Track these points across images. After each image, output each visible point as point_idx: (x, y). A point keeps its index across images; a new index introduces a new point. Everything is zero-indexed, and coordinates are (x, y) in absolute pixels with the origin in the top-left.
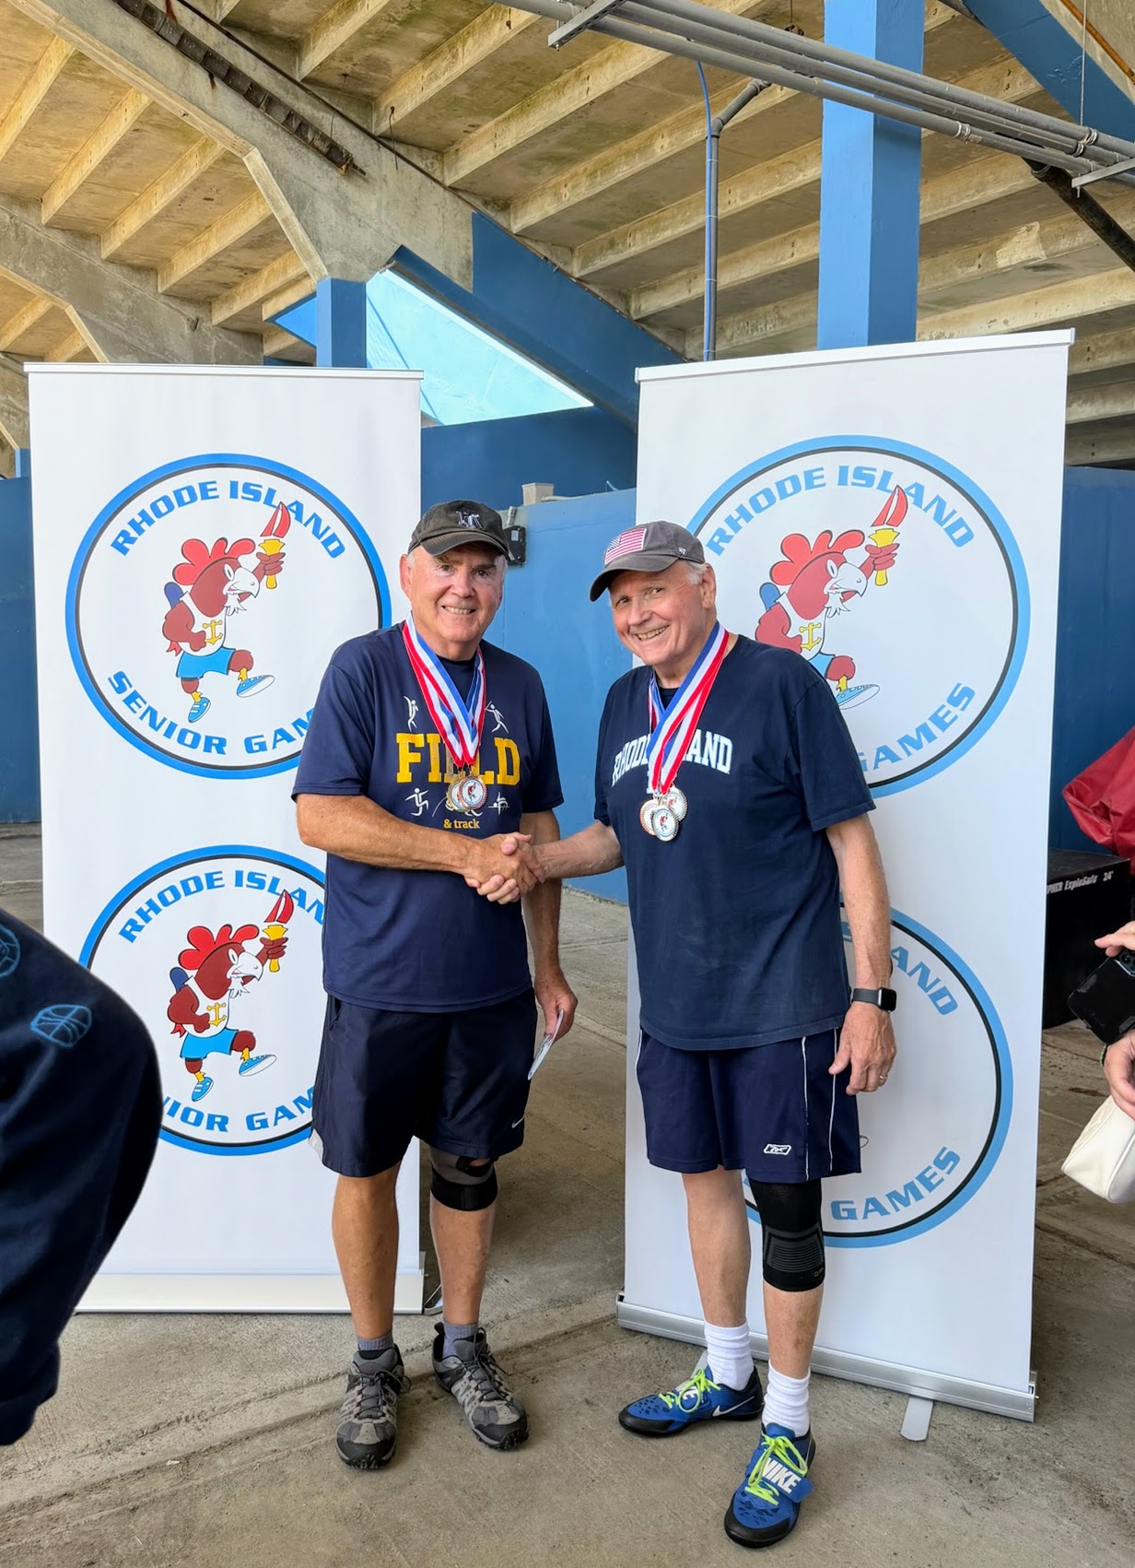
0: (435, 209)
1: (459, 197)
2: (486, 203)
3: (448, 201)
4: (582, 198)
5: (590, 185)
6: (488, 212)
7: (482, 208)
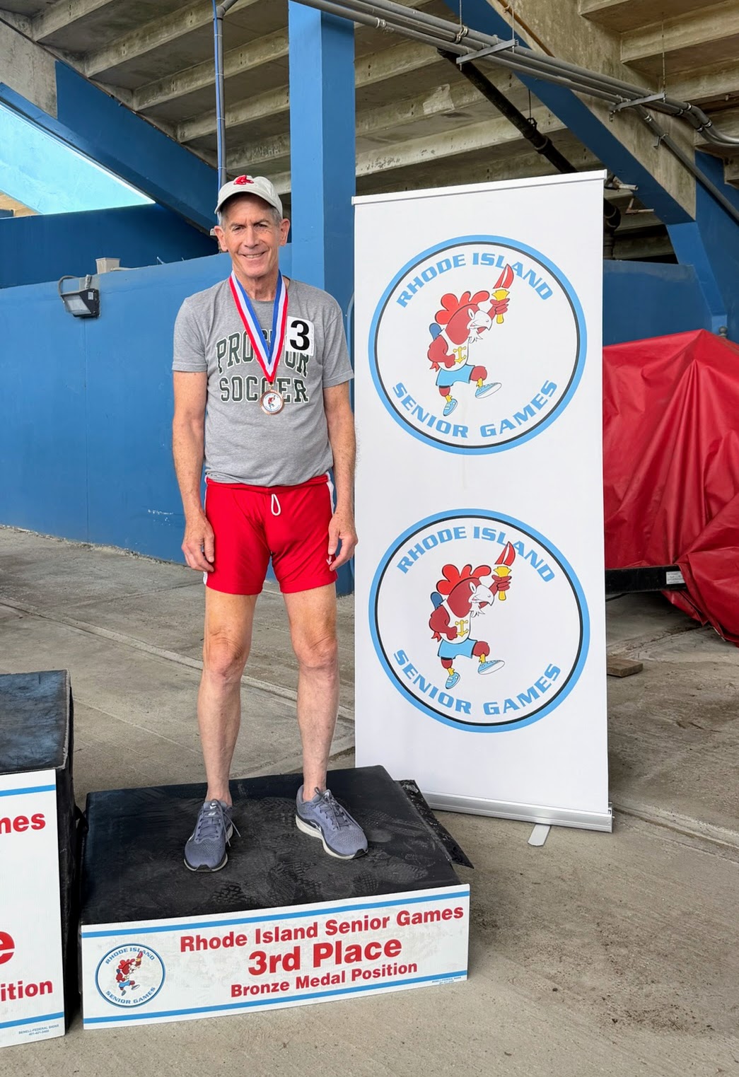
0: (27, 58)
1: (45, 50)
2: (65, 55)
3: (37, 53)
4: (136, 55)
5: (141, 46)
6: (68, 61)
7: (63, 59)
